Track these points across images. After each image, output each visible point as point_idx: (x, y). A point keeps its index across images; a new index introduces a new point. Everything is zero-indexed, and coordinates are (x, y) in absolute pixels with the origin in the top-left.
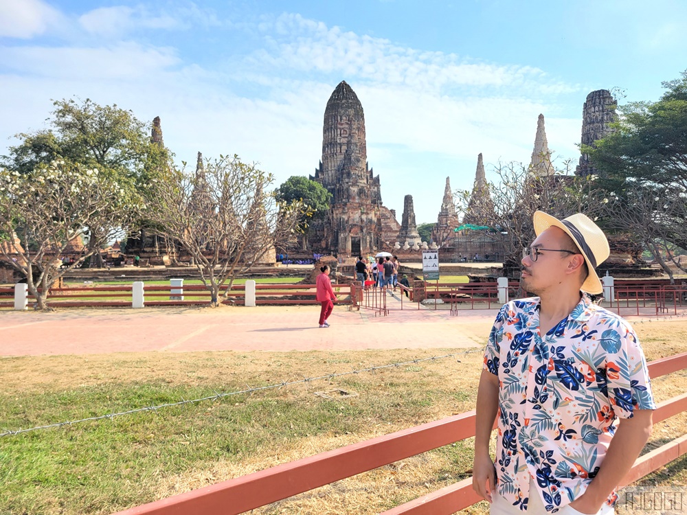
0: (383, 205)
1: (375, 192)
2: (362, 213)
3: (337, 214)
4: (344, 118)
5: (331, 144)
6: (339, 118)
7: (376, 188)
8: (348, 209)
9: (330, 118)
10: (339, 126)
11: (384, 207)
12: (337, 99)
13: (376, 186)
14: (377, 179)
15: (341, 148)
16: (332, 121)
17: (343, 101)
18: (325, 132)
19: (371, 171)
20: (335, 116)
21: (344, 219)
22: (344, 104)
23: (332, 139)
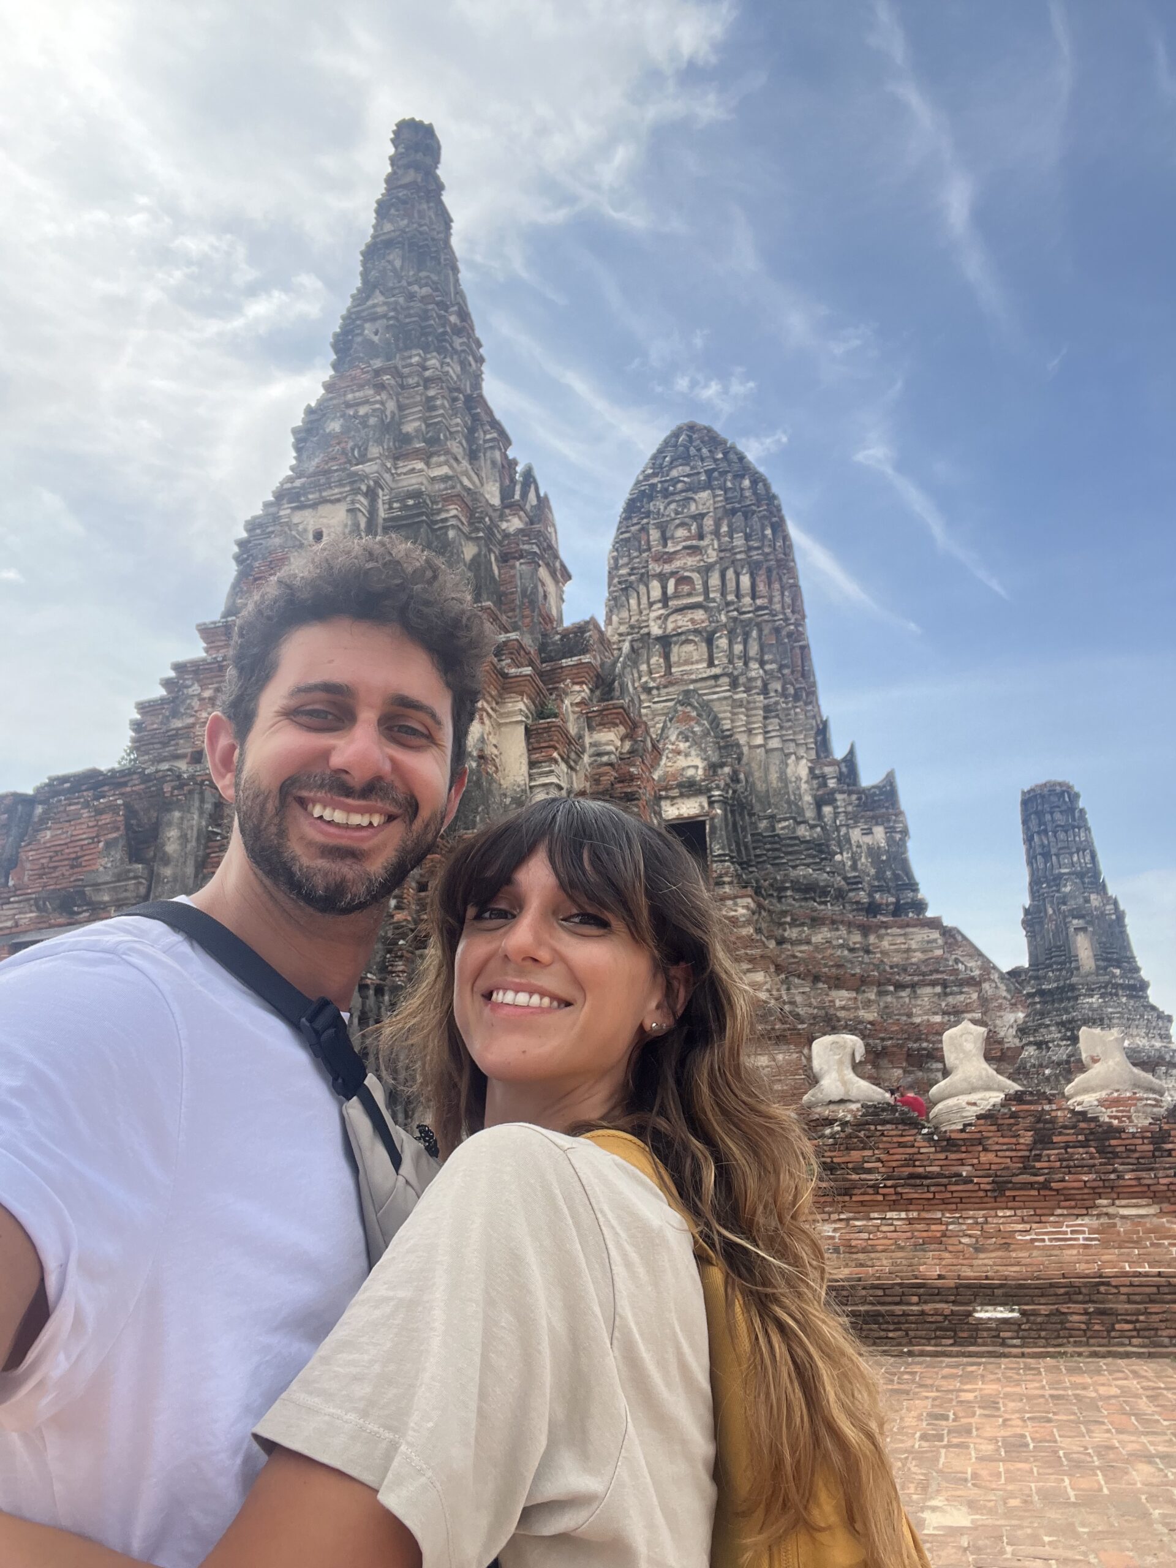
0: (929, 914)
1: (874, 852)
6: (654, 537)
7: (879, 832)
9: (624, 550)
10: (655, 569)
11: (935, 924)
12: (651, 476)
13: (877, 820)
14: (887, 794)
15: (667, 656)
16: (629, 560)
17: (672, 474)
19: (850, 760)
20: (641, 535)
22: (675, 480)
23: (631, 630)
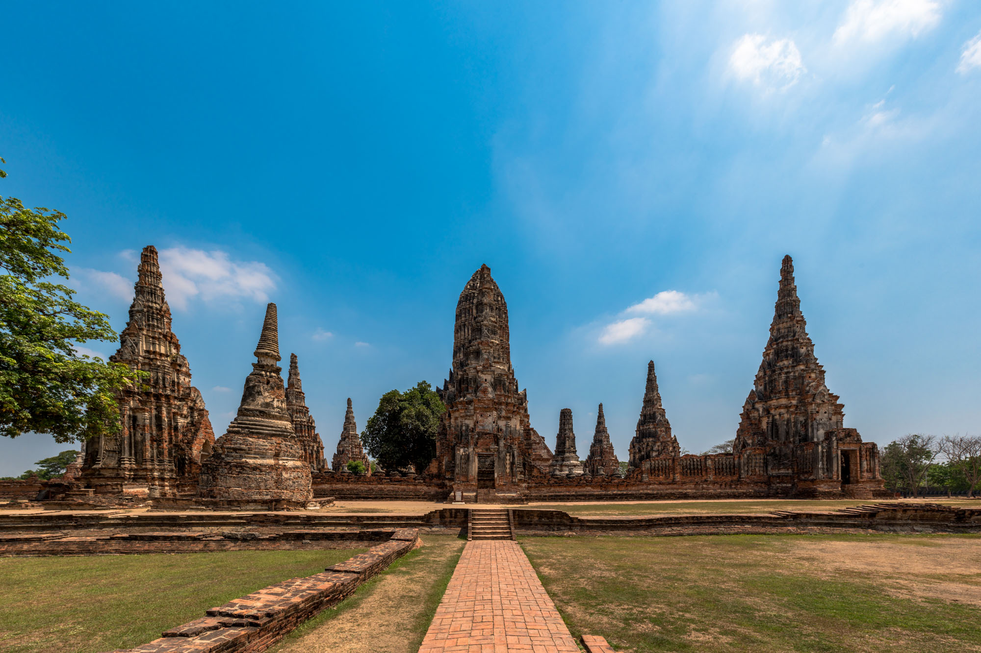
2: (499, 417)
3: (456, 418)
5: (463, 345)
8: (475, 409)
9: (462, 313)
11: (532, 430)
14: (524, 396)
16: (465, 316)
18: (456, 331)
21: (467, 426)
23: (464, 339)
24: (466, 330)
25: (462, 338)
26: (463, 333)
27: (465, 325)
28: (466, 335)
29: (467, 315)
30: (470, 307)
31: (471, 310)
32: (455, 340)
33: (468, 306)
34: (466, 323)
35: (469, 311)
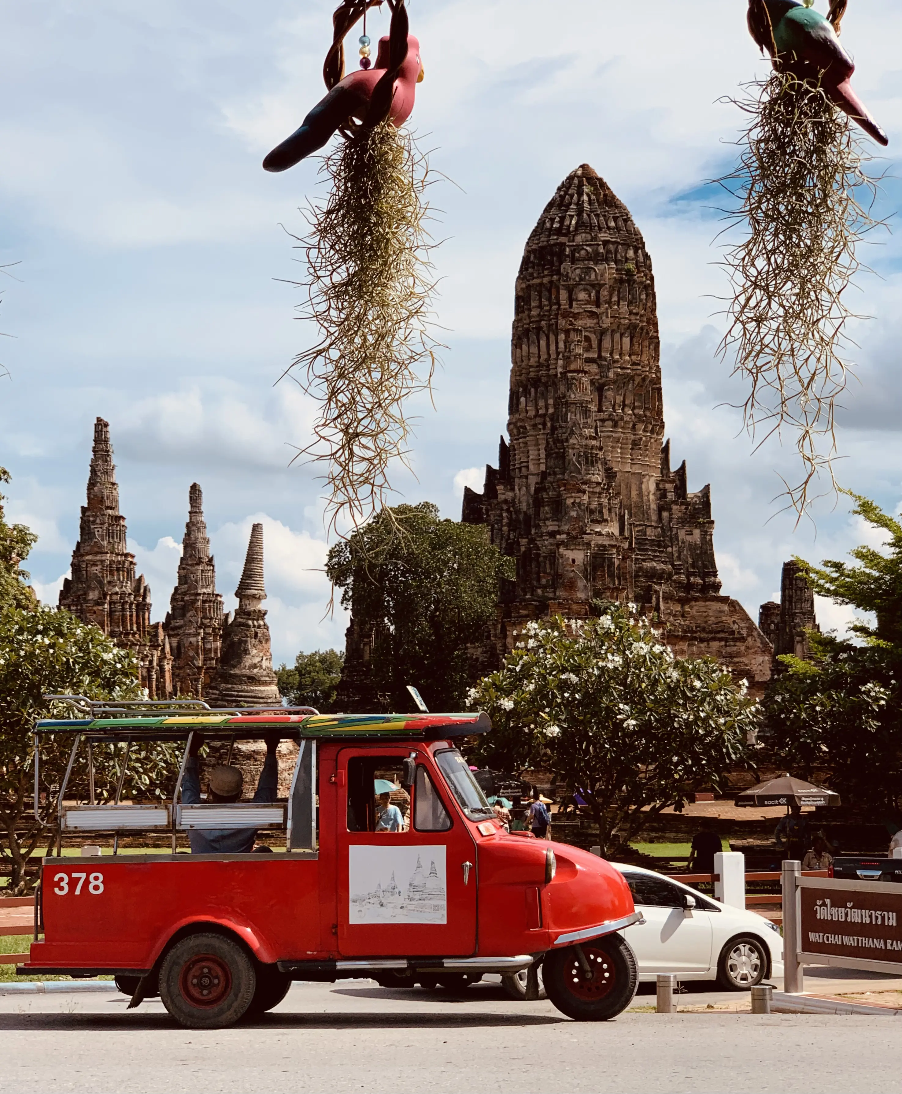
4: (582, 296)
5: (536, 382)
6: (564, 295)
9: (534, 294)
10: (562, 323)
12: (559, 232)
13: (696, 525)
14: (703, 502)
16: (540, 306)
17: (579, 239)
18: (517, 341)
19: (682, 474)
20: (552, 287)
22: (579, 248)
23: (539, 365)
24: (543, 343)
25: (533, 361)
26: (534, 350)
27: (539, 329)
28: (544, 356)
29: (545, 302)
30: (551, 282)
31: (554, 291)
32: (514, 361)
33: (546, 280)
34: (543, 323)
35: (550, 291)
